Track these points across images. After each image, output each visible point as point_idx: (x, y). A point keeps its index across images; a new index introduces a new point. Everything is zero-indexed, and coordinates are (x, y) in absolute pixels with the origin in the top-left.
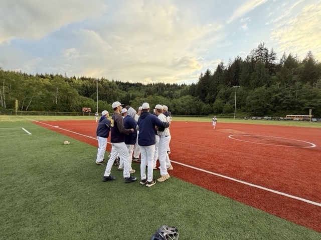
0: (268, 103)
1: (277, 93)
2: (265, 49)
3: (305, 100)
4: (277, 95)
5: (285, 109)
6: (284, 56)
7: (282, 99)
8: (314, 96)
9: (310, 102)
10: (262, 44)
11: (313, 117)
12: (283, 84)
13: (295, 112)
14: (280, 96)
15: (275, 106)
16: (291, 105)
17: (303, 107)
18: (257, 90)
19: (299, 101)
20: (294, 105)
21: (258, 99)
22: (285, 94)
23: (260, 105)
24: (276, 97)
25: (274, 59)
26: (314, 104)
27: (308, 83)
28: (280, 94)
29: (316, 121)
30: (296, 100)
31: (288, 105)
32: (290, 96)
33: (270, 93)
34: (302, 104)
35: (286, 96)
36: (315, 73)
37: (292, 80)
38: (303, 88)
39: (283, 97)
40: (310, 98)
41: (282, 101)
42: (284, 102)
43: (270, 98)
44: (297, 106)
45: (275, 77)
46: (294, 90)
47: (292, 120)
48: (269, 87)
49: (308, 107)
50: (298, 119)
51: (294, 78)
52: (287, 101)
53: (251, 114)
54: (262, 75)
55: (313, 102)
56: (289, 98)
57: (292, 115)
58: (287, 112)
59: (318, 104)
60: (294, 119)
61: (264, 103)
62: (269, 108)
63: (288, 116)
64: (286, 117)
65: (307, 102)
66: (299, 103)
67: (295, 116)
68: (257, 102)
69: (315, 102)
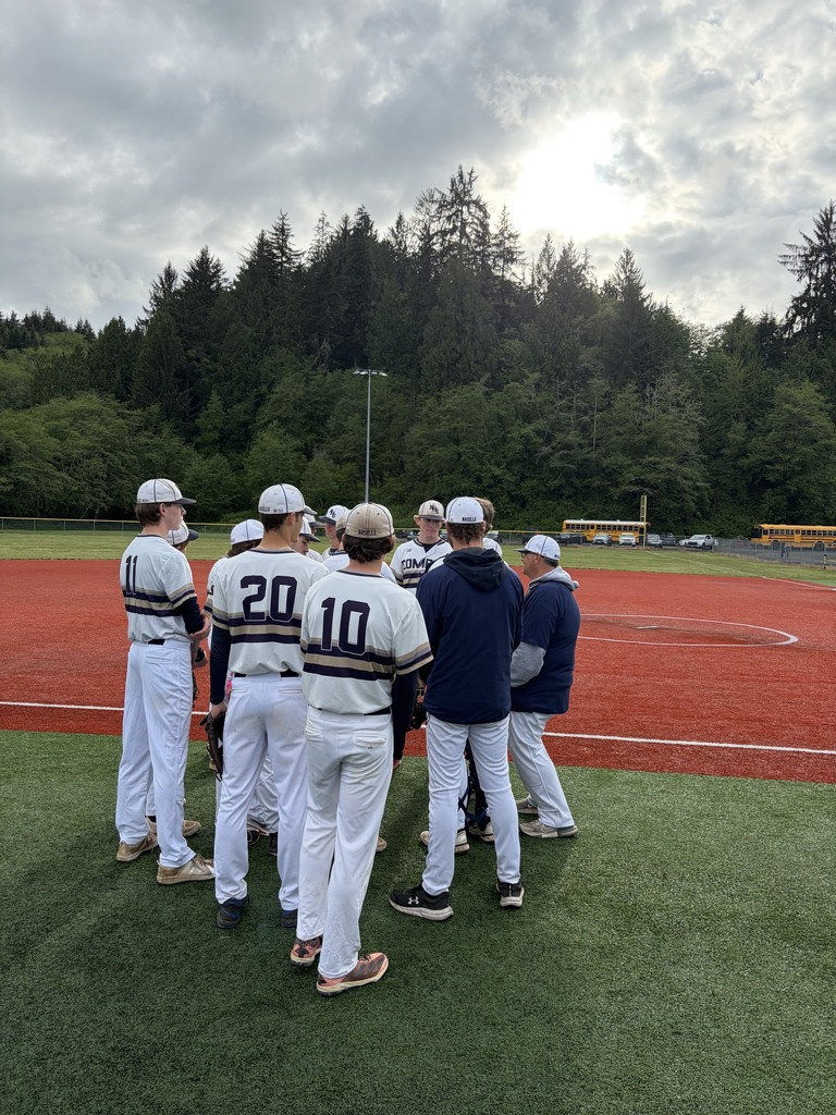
0: (498, 464)
1: (528, 419)
2: (476, 203)
3: (621, 459)
4: (528, 429)
5: (556, 494)
6: (546, 253)
7: (546, 450)
8: (651, 443)
9: (638, 468)
10: (466, 178)
11: (650, 530)
12: (550, 383)
13: (591, 508)
14: (538, 433)
15: (523, 478)
16: (578, 476)
17: (617, 485)
18: (454, 398)
19: (606, 462)
20: (586, 477)
21: (457, 442)
22: (557, 427)
24: (526, 438)
25: (513, 260)
26: (650, 477)
27: (632, 386)
28: (540, 424)
29: (660, 546)
30: (593, 455)
31: (567, 475)
32: (573, 437)
33: (500, 419)
34: (612, 475)
35: (559, 436)
36: (647, 345)
37: (579, 368)
38: (618, 405)
39: (549, 439)
40: (636, 451)
41: (546, 458)
42: (555, 463)
43: (504, 440)
44: (596, 482)
45: (516, 343)
46: (586, 413)
47: (585, 541)
48: (499, 388)
49: (636, 489)
50: (603, 536)
51: (587, 357)
52: (562, 458)
54: (468, 327)
55: (649, 465)
56: (569, 447)
57: (582, 522)
58: (566, 506)
59: (662, 476)
60: (588, 539)
61: (482, 464)
62: (502, 488)
63: (568, 525)
64: (564, 527)
65: (629, 465)
66: (603, 470)
67: (593, 527)
68: (455, 457)
69: (654, 466)
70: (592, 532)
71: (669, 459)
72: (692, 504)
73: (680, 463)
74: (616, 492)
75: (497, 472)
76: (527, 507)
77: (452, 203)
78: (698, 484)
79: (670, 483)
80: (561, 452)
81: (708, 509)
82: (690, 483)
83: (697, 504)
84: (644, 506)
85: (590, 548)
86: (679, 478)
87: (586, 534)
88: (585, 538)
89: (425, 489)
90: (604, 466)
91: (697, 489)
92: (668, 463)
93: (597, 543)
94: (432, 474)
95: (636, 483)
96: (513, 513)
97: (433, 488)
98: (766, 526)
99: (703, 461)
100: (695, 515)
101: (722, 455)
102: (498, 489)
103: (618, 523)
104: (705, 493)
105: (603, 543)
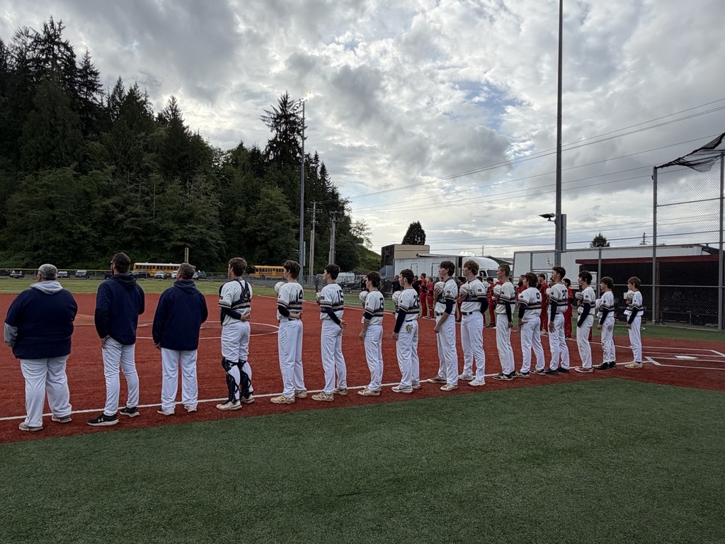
0: (85, 225)
1: (107, 195)
2: (65, 45)
3: (172, 225)
4: (107, 202)
5: (129, 246)
6: (118, 88)
7: (120, 216)
8: (190, 216)
9: (182, 231)
10: (57, 26)
12: (123, 173)
13: (153, 255)
14: (114, 204)
15: (104, 234)
16: (144, 234)
17: (170, 241)
18: (49, 176)
19: (162, 226)
20: (149, 235)
21: (52, 207)
22: (128, 202)
23: (60, 229)
24: (106, 207)
25: (94, 90)
26: (190, 236)
27: (178, 180)
28: (116, 199)
29: (198, 278)
30: (154, 222)
31: (136, 234)
32: (139, 209)
33: (87, 194)
34: (166, 234)
35: (130, 208)
36: (187, 156)
37: (143, 166)
38: (169, 191)
39: (122, 210)
40: (182, 221)
41: (120, 221)
42: (127, 225)
43: (90, 208)
44: (156, 238)
45: (97, 144)
46: (148, 195)
47: (149, 276)
48: (85, 173)
49: (182, 244)
50: (161, 273)
51: (147, 159)
52: (132, 222)
53: (27, 260)
54: (60, 129)
55: (189, 229)
56: (136, 215)
57: (147, 264)
58: (135, 254)
59: (197, 236)
60: (151, 275)
61: (72, 223)
62: (88, 241)
63: (137, 266)
64: (135, 267)
65: (177, 229)
66: (161, 231)
67: (154, 267)
68: (51, 217)
69: (192, 230)
70: (154, 271)
71: (201, 226)
72: (215, 254)
73: (208, 229)
74: (169, 245)
75: (85, 229)
76: (108, 254)
77: (45, 41)
78: (219, 242)
79: (203, 241)
80: (132, 218)
81: (225, 256)
82: (214, 241)
83: (218, 253)
84: (187, 254)
85: (152, 281)
86: (207, 238)
87: (149, 272)
88: (149, 274)
89: (25, 240)
90: (161, 229)
91: (218, 245)
92: (200, 228)
93: (157, 278)
94: (31, 229)
95: (181, 240)
96: (97, 258)
97: (32, 239)
98: (257, 267)
99: (221, 228)
100: (217, 259)
101: (232, 226)
102: (85, 242)
103: (171, 265)
104: (223, 247)
105: (161, 278)
